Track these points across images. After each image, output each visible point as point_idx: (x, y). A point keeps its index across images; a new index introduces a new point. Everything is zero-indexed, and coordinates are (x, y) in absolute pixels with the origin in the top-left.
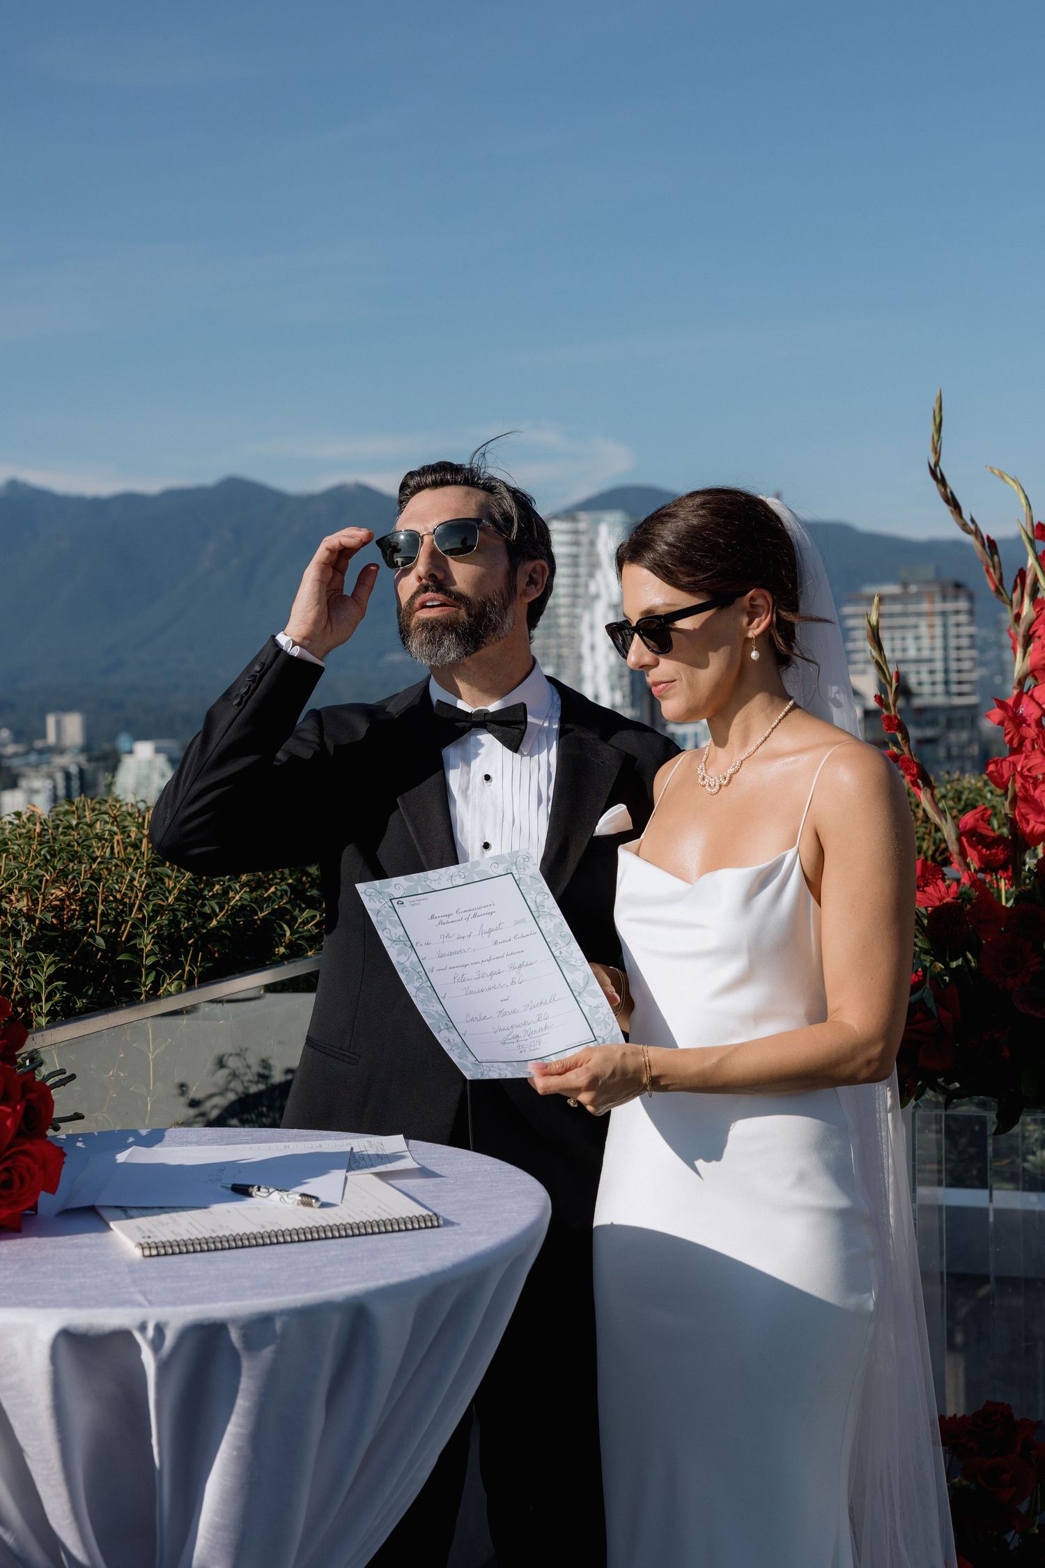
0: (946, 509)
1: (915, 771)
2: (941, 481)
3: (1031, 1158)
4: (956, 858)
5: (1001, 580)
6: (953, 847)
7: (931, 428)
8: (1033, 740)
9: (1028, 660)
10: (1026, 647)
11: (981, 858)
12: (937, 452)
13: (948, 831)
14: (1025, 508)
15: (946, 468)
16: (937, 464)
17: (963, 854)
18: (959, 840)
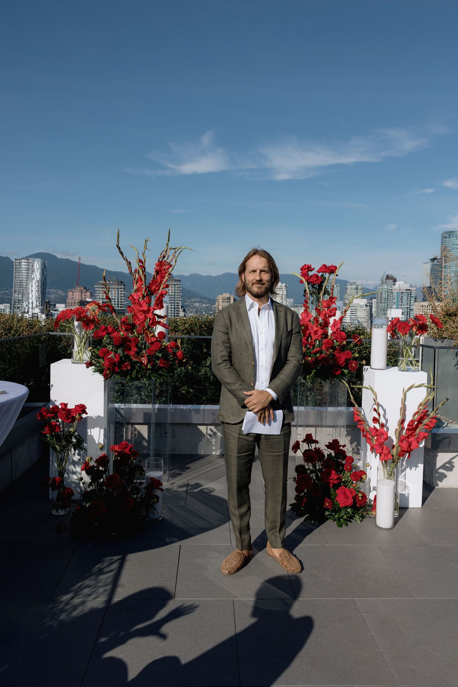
0: (120, 254)
1: (112, 308)
2: (119, 248)
3: (134, 397)
4: (120, 327)
5: (131, 270)
6: (120, 325)
7: (117, 237)
8: (137, 303)
9: (137, 286)
10: (136, 284)
11: (125, 328)
12: (118, 242)
13: (119, 321)
14: (137, 254)
15: (120, 245)
16: (118, 244)
17: (121, 326)
18: (121, 323)
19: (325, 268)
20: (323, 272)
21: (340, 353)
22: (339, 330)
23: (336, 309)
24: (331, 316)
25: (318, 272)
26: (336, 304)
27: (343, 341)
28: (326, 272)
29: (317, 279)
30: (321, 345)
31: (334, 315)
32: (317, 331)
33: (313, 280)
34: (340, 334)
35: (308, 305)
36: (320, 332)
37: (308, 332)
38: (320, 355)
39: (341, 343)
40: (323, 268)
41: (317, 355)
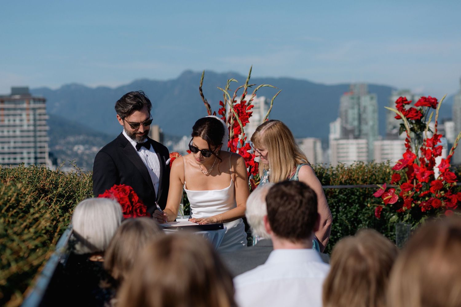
19: (425, 101)
20: (422, 105)
21: (451, 195)
22: (447, 170)
23: (441, 148)
24: (436, 156)
25: (417, 105)
26: (440, 142)
27: (453, 182)
28: (426, 105)
29: (416, 114)
30: (428, 187)
31: (440, 155)
32: (424, 172)
33: (412, 115)
34: (449, 174)
35: (409, 144)
36: (427, 174)
37: (412, 175)
38: (430, 199)
39: (451, 185)
40: (423, 101)
41: (425, 198)
